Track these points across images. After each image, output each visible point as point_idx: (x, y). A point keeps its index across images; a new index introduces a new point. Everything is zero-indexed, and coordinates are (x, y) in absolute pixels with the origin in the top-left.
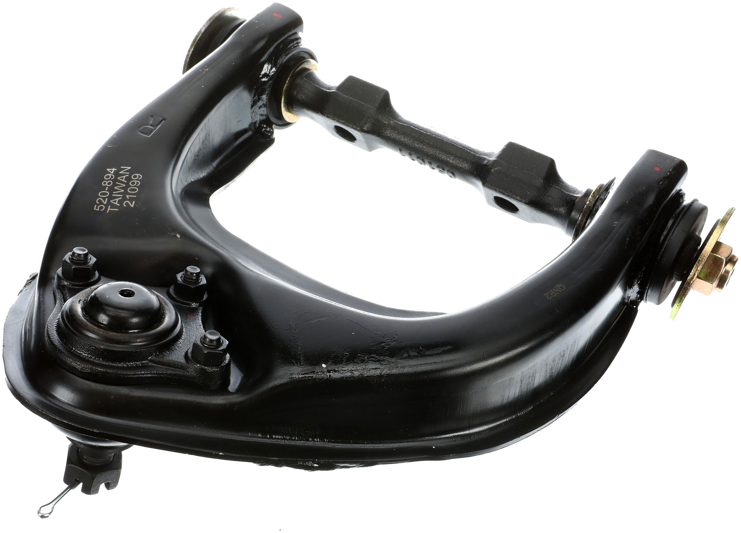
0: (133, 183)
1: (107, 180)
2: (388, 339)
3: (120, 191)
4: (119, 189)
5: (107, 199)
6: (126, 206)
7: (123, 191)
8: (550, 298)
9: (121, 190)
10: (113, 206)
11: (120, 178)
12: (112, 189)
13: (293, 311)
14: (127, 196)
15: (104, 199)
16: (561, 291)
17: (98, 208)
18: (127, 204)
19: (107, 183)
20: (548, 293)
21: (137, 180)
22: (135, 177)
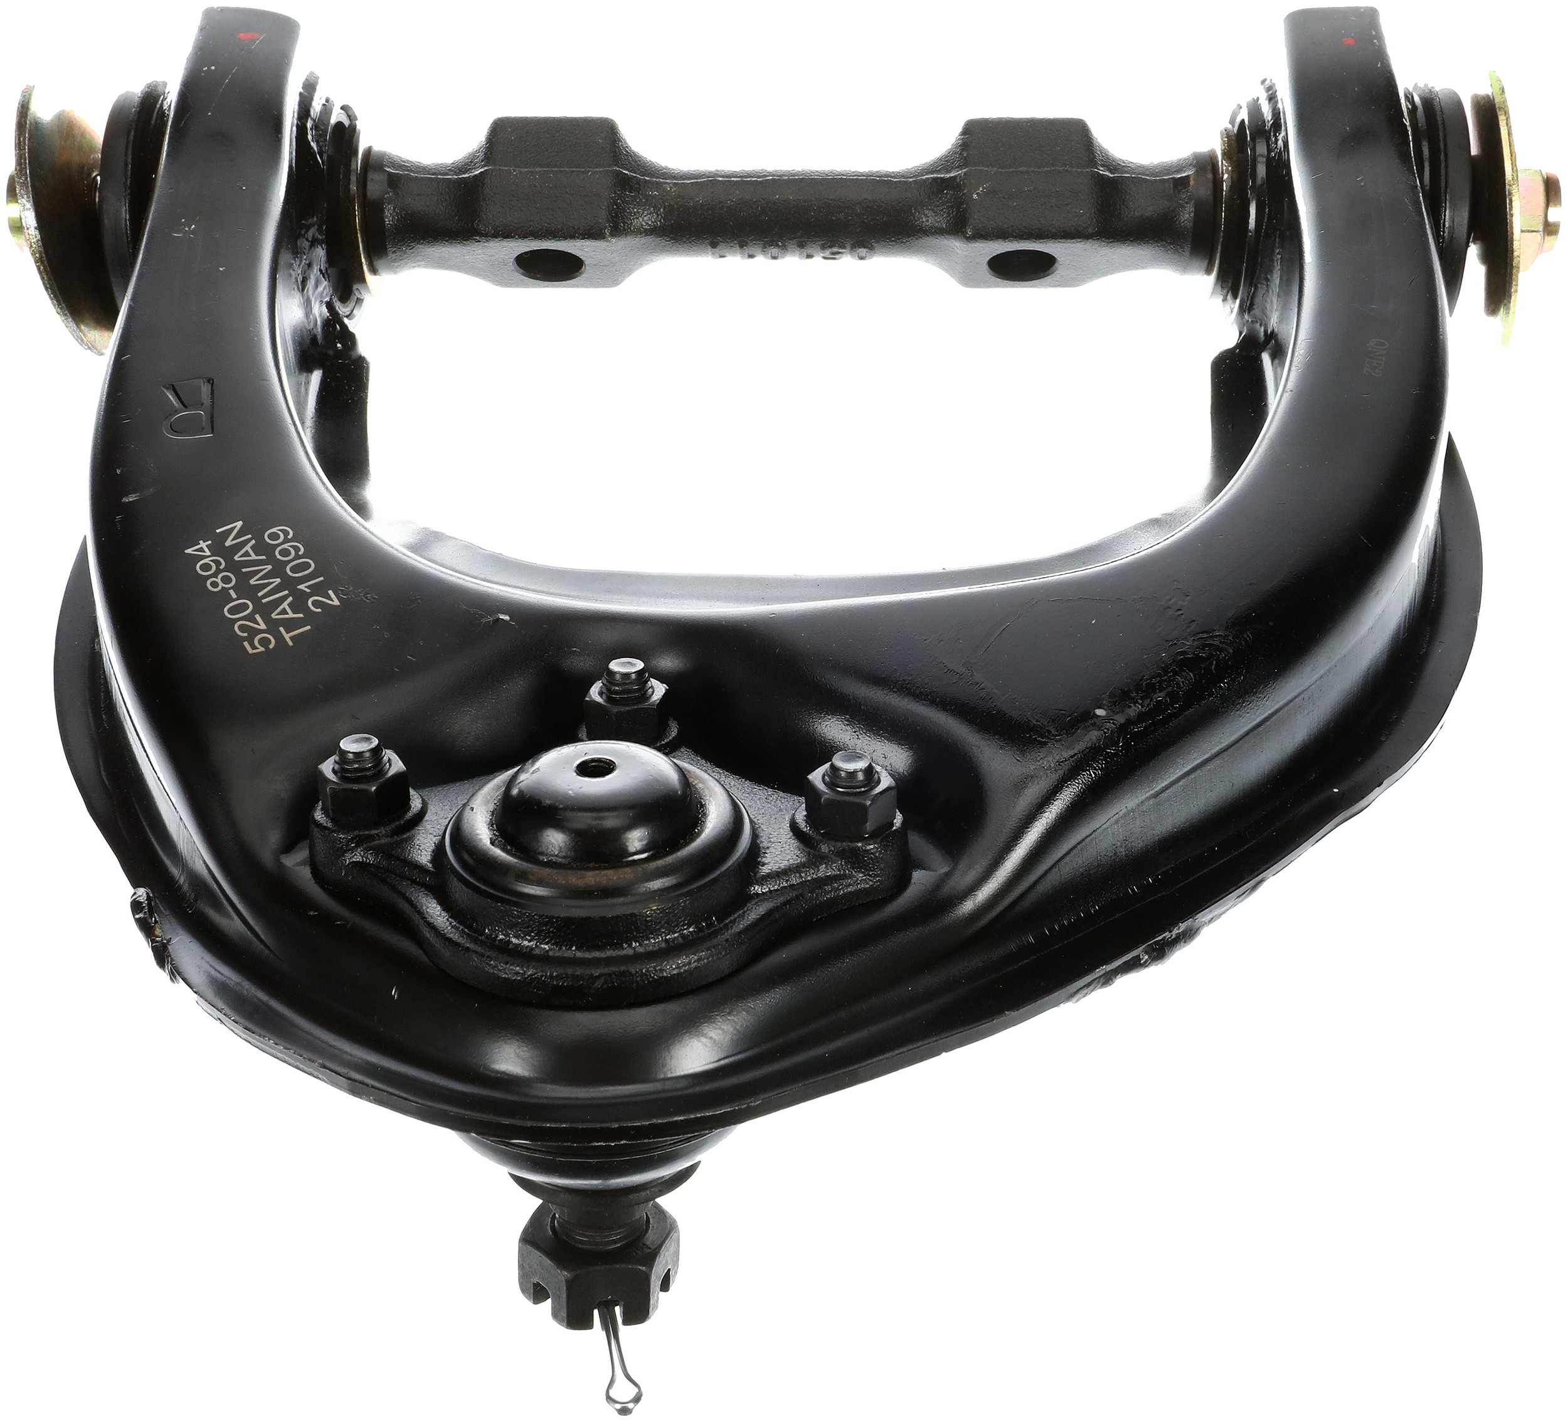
0: (285, 553)
1: (215, 575)
2: (1168, 597)
3: (270, 584)
4: (266, 581)
5: (258, 617)
6: (319, 610)
7: (279, 580)
8: (1379, 374)
9: (271, 580)
10: (290, 625)
11: (241, 557)
12: (245, 589)
13: (927, 641)
14: (302, 587)
15: (251, 618)
16: (1385, 352)
17: (259, 646)
18: (316, 604)
19: (219, 580)
20: (1367, 367)
21: (286, 541)
22: (274, 536)
